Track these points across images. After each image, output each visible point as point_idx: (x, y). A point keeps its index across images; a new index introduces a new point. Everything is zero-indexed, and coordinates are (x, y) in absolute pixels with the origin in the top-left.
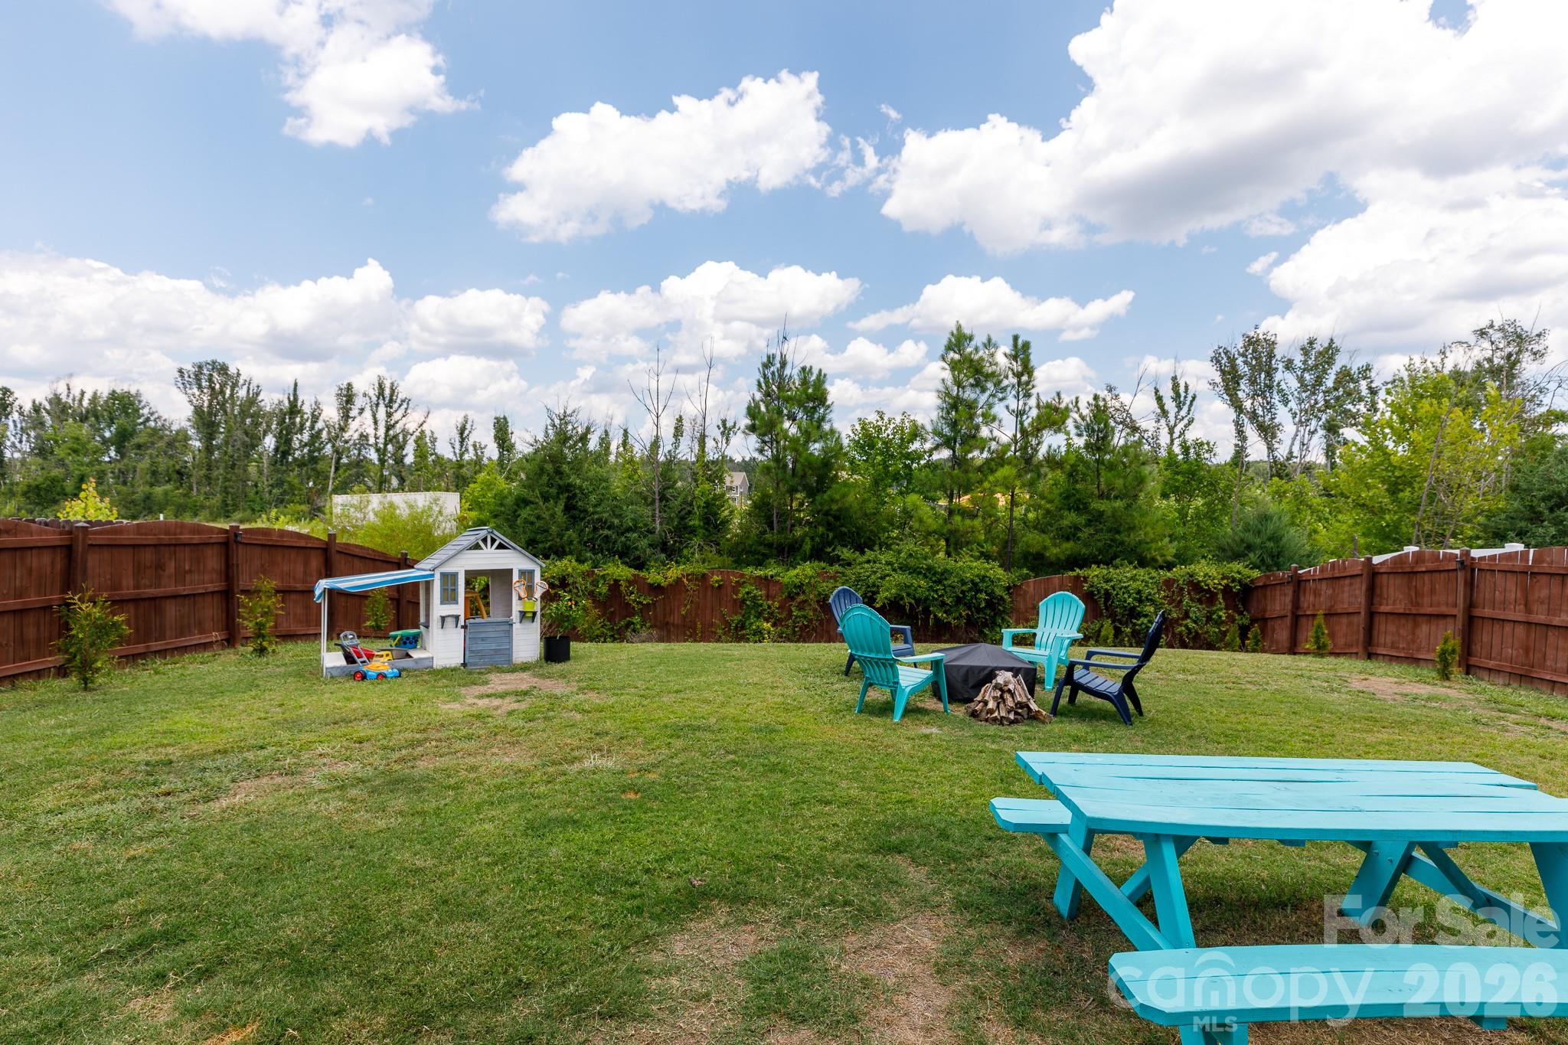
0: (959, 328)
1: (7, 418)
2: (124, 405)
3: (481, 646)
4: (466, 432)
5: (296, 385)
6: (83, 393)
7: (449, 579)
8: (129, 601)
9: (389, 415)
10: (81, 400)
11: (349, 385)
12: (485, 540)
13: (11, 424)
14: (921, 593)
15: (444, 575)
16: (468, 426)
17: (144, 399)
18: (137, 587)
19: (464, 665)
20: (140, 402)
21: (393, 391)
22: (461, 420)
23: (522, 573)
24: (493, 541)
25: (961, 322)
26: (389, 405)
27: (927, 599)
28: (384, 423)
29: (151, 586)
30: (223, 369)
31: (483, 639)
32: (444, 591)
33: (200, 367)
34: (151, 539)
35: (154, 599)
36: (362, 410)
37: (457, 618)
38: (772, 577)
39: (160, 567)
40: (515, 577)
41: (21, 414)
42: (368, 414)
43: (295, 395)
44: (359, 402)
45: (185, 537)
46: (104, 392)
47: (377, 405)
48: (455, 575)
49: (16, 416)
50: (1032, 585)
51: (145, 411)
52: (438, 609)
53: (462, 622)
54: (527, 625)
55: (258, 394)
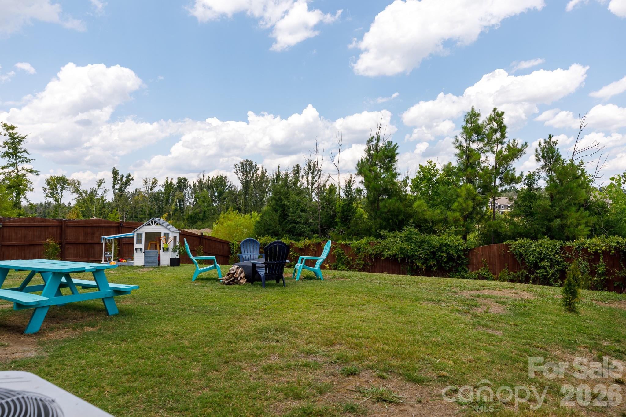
0: (473, 109)
1: (186, 190)
2: (220, 182)
3: (148, 259)
4: (351, 184)
5: (279, 167)
6: (209, 178)
7: (140, 235)
8: (82, 244)
9: (313, 178)
10: (208, 181)
11: (298, 165)
12: (152, 222)
13: (187, 192)
14: (411, 253)
15: (138, 234)
16: (352, 180)
17: (228, 178)
18: (85, 240)
19: (144, 265)
20: (227, 180)
21: (314, 166)
22: (349, 178)
23: (165, 234)
24: (155, 222)
25: (475, 107)
26: (313, 174)
27: (412, 255)
28: (311, 182)
29: (90, 240)
30: (251, 163)
31: (149, 257)
32: (137, 239)
33: (242, 163)
34: (89, 225)
35: (91, 244)
36: (303, 177)
37: (141, 249)
38: (349, 244)
39: (93, 234)
40: (162, 235)
41: (190, 188)
42: (305, 177)
43: (278, 172)
44: (302, 173)
45: (103, 224)
46: (215, 176)
47: (308, 173)
48: (141, 234)
49: (188, 188)
50: (480, 249)
51: (229, 184)
52: (136, 246)
53: (143, 250)
54: (166, 253)
55: (265, 173)
